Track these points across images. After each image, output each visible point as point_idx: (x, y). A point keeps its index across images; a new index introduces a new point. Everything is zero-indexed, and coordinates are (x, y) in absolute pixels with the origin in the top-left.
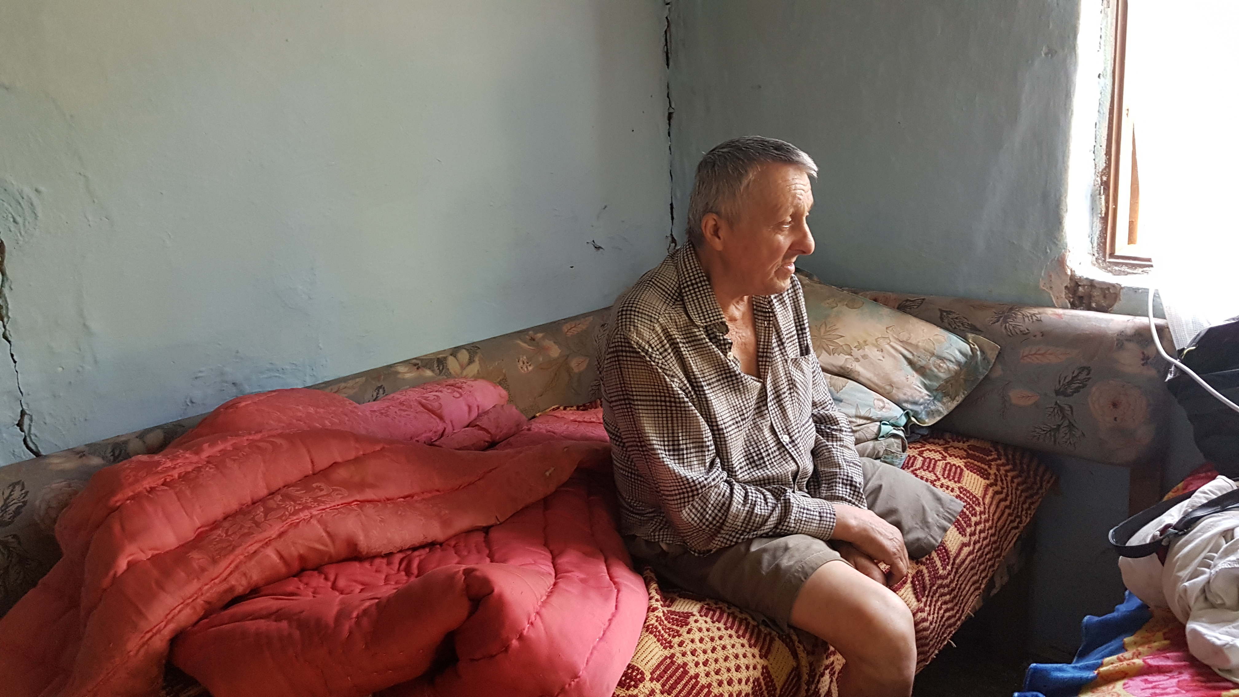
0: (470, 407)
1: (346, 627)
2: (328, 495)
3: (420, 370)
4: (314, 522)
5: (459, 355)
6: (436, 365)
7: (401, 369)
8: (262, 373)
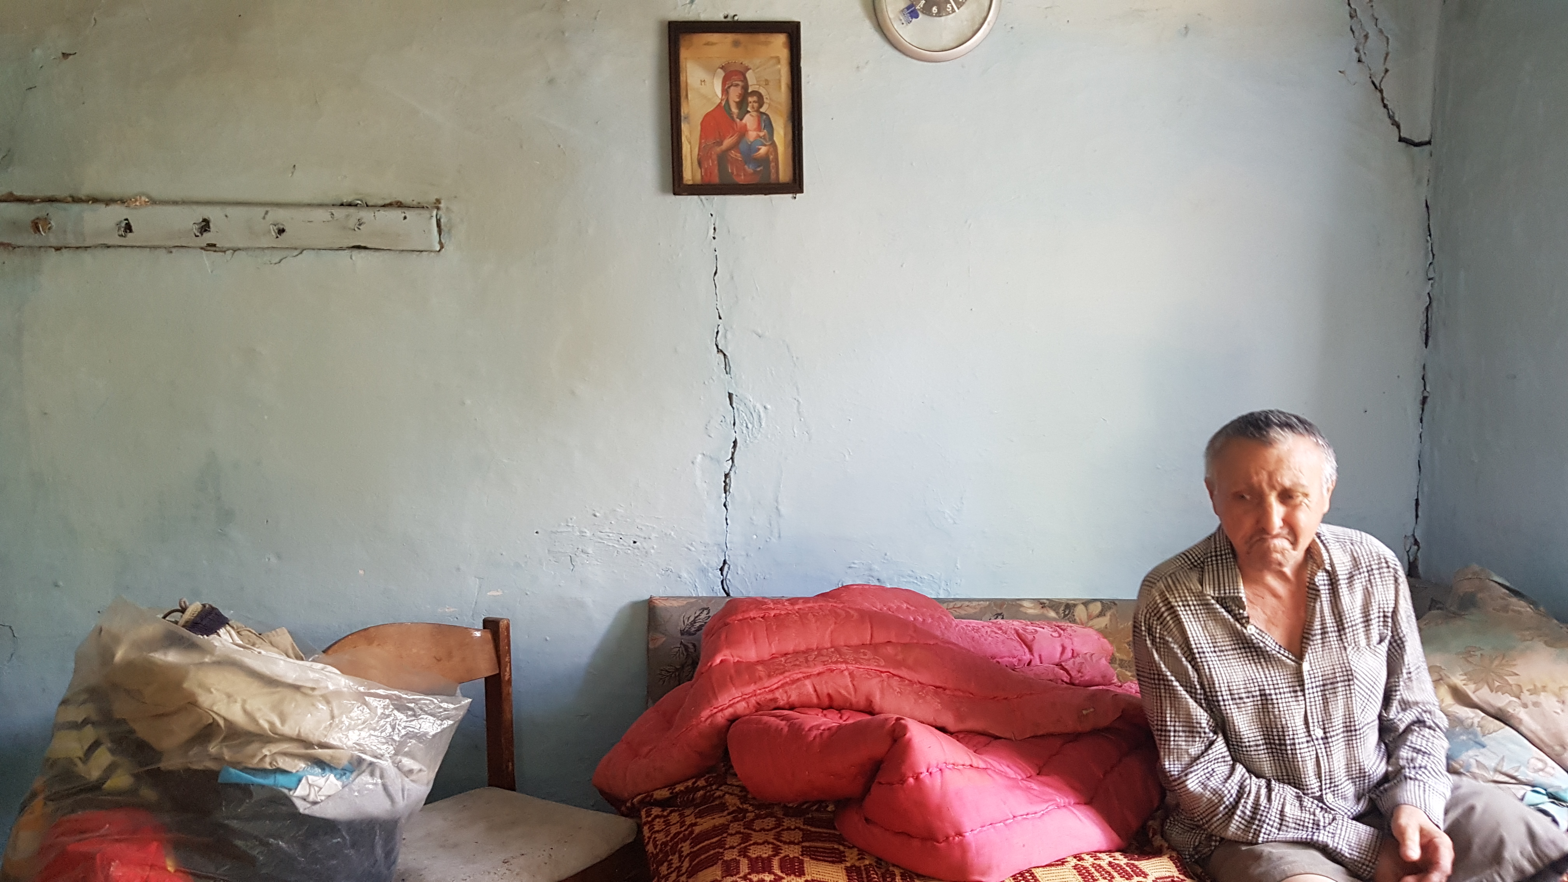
0: (1064, 649)
1: (815, 732)
2: (869, 660)
3: (1045, 609)
4: (846, 673)
5: (1091, 607)
6: (1062, 608)
7: (1025, 604)
8: (903, 576)
